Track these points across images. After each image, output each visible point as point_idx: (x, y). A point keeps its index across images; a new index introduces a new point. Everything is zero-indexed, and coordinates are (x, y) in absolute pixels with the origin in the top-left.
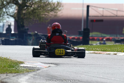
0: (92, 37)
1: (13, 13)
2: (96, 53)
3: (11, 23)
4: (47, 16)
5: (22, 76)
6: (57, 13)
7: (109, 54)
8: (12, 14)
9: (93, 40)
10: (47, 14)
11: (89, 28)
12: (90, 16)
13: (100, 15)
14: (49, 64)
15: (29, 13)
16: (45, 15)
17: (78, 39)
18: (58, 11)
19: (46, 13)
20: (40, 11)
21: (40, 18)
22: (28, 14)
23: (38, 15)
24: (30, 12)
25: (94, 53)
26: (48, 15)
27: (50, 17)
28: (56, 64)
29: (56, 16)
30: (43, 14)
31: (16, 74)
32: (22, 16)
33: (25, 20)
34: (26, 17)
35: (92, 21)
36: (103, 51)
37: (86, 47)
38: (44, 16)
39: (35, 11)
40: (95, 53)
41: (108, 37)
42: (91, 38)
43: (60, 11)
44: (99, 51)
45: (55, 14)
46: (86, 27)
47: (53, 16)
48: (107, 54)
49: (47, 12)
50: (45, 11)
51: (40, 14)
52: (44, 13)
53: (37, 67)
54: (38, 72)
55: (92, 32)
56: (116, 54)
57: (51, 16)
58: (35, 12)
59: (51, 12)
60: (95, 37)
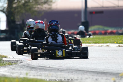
6: (51, 5)
7: (101, 46)
15: (20, 7)
16: (38, 8)
33: (16, 14)
35: (91, 13)
43: (54, 3)
48: (99, 46)
56: (109, 46)
57: (44, 9)
58: (27, 6)
59: (44, 4)
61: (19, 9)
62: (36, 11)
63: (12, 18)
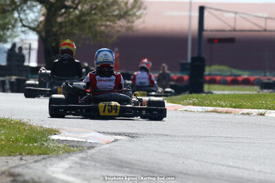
0: (210, 75)
1: (36, 23)
2: (220, 112)
3: (30, 44)
4: (110, 28)
5: (54, 160)
6: (133, 22)
7: (248, 114)
8: (32, 25)
9: (213, 81)
10: (110, 26)
11: (203, 55)
12: (206, 31)
13: (228, 28)
14: (115, 134)
15: (72, 23)
16: (106, 26)
17: (180, 79)
18: (134, 18)
19: (108, 23)
20: (96, 17)
21: (96, 34)
22: (68, 24)
23: (90, 27)
24: (73, 20)
25: (213, 112)
26: (113, 28)
27: (118, 31)
28: (131, 136)
29: (129, 28)
30: (102, 25)
31: (42, 156)
32: (54, 30)
33: (61, 37)
34: (63, 30)
35: (211, 41)
36: (235, 107)
37: (197, 98)
38: (103, 28)
39: (83, 18)
40: (217, 112)
41: (246, 76)
42: (207, 78)
43: (139, 17)
44: (226, 106)
45: (129, 24)
46: (196, 55)
47: (123, 30)
48: (243, 114)
49: (110, 21)
50: (107, 18)
51: (95, 25)
52: (104, 23)
53: (89, 141)
54: (91, 152)
55: (210, 65)
56: (263, 115)
57: (119, 29)
58: (85, 21)
59: (119, 20)
60: (217, 75)
61: (69, 28)
63: (53, 45)
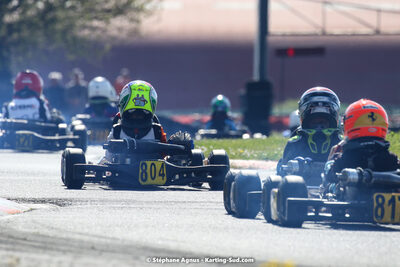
4: (98, 32)
6: (139, 21)
15: (30, 23)
19: (96, 23)
26: (104, 31)
30: (84, 27)
35: (282, 52)
36: (267, 159)
38: (86, 32)
39: (50, 15)
40: (234, 167)
43: (150, 13)
45: (134, 25)
47: (123, 35)
49: (99, 20)
52: (88, 23)
59: (115, 16)
61: (26, 33)
62: (84, 40)
